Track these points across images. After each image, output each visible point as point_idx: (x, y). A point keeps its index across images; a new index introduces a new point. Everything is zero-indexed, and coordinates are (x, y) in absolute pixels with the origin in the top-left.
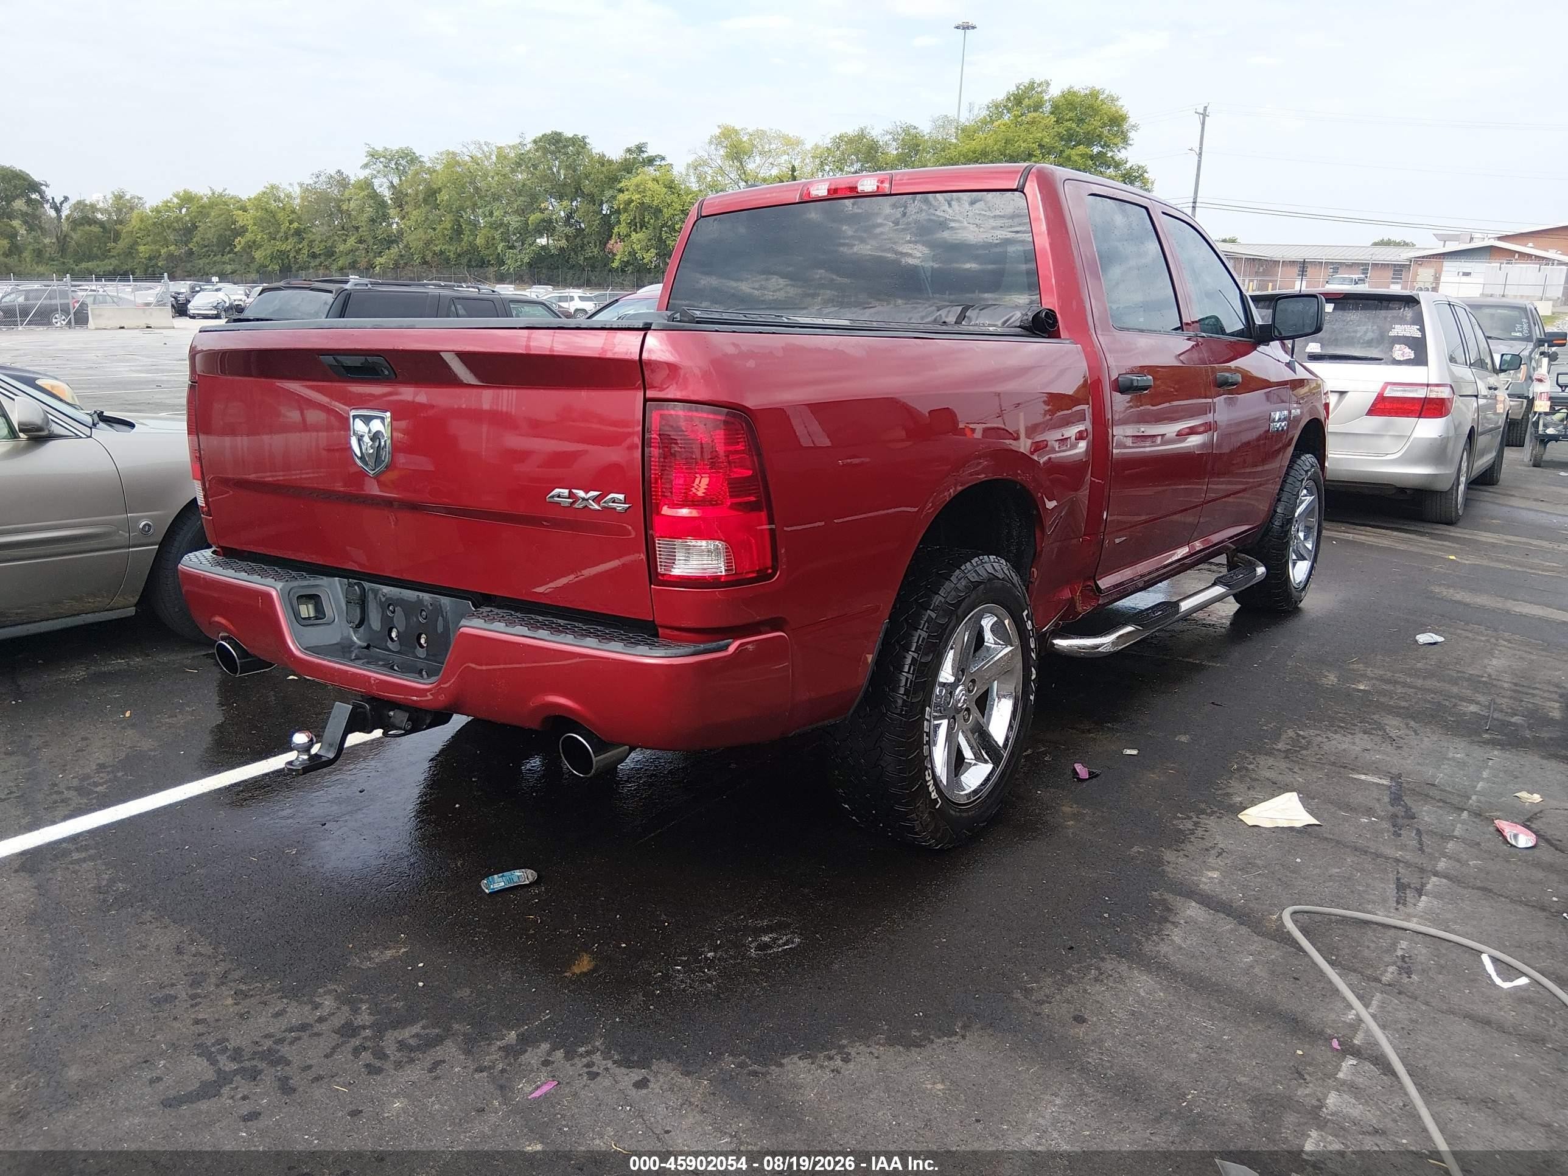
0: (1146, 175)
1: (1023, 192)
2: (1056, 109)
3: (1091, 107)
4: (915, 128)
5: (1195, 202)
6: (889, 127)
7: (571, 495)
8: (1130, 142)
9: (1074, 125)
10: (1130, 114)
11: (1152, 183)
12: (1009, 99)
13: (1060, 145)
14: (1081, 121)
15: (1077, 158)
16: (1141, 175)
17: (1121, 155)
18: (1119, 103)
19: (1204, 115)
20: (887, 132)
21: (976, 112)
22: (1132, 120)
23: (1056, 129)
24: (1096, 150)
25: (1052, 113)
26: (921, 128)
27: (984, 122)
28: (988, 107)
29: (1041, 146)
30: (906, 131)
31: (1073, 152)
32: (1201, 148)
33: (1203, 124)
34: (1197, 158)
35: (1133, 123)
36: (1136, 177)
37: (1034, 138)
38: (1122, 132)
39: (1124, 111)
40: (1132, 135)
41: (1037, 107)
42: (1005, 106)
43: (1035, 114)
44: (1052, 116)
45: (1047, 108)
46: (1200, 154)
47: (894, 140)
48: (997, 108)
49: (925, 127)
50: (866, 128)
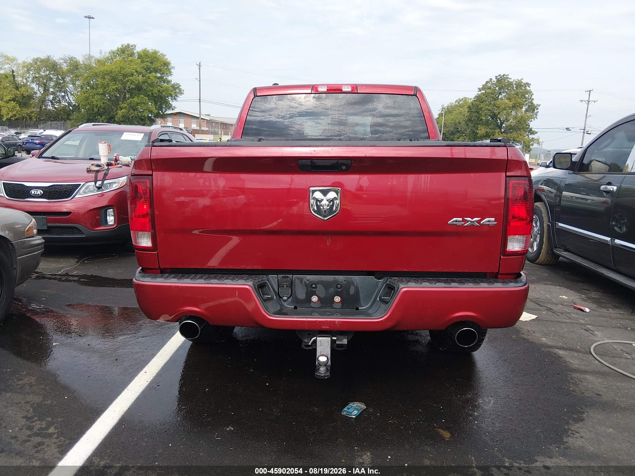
0: (180, 87)
1: (416, 96)
2: (140, 57)
3: (155, 58)
4: (75, 58)
5: (200, 100)
6: (62, 57)
7: (463, 220)
8: (172, 73)
9: (149, 64)
10: (171, 62)
11: (183, 91)
12: (118, 50)
13: (144, 71)
14: (152, 63)
15: (152, 78)
16: (178, 87)
17: (169, 78)
18: (166, 57)
19: (200, 66)
20: (62, 59)
21: (103, 54)
22: (172, 65)
23: (142, 65)
24: (159, 75)
25: (139, 58)
26: (78, 58)
27: (108, 59)
28: (110, 53)
29: (136, 71)
30: (71, 59)
31: (150, 75)
32: (200, 79)
33: (200, 69)
34: (199, 82)
35: (172, 66)
36: (176, 88)
37: (133, 68)
38: (168, 69)
39: (169, 60)
40: (172, 70)
41: (132, 54)
42: (117, 53)
43: (132, 58)
44: (139, 59)
45: (136, 56)
46: (200, 81)
47: (65, 62)
48: (113, 54)
49: (80, 59)
50: (50, 56)
